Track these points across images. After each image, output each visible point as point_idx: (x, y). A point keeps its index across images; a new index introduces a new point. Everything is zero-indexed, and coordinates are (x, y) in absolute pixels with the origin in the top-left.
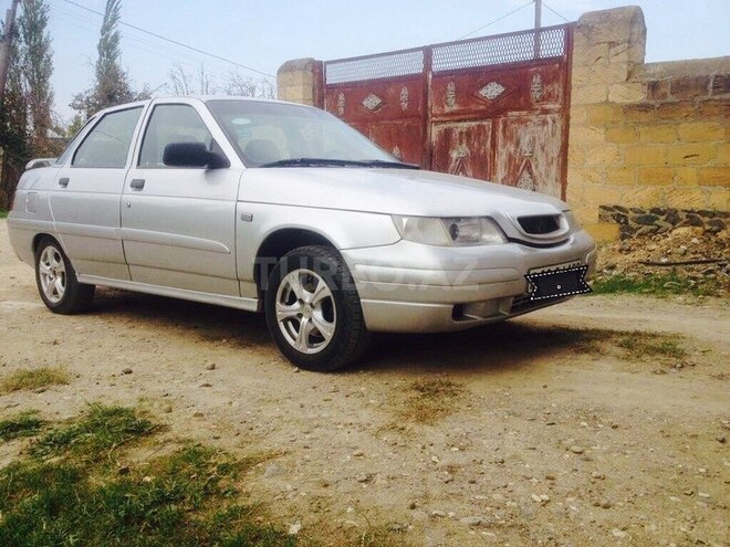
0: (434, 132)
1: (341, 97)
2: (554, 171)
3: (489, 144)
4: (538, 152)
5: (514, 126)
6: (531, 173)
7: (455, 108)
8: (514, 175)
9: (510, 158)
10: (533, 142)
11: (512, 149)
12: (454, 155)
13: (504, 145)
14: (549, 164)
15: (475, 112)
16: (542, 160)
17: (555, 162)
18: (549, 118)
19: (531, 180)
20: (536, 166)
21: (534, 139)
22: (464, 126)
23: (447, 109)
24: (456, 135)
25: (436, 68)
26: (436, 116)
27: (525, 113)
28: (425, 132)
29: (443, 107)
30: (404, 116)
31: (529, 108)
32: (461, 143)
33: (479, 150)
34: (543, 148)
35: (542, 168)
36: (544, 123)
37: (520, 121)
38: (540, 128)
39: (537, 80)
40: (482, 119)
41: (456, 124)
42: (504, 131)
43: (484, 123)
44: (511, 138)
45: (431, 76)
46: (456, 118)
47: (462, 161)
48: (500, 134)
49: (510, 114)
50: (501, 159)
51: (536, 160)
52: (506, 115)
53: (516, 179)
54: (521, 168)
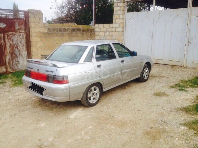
2: (25, 48)
4: (19, 43)
5: (11, 36)
6: (18, 49)
8: (13, 50)
9: (11, 45)
10: (17, 40)
11: (11, 42)
13: (8, 42)
14: (23, 46)
16: (21, 45)
17: (24, 46)
18: (21, 34)
19: (18, 51)
20: (19, 47)
21: (18, 40)
27: (14, 32)
34: (20, 42)
35: (21, 47)
36: (20, 35)
37: (12, 34)
38: (19, 37)
39: (17, 24)
42: (8, 37)
44: (10, 39)
48: (6, 38)
49: (9, 32)
50: (8, 45)
51: (19, 45)
52: (8, 33)
53: (14, 51)
54: (15, 48)
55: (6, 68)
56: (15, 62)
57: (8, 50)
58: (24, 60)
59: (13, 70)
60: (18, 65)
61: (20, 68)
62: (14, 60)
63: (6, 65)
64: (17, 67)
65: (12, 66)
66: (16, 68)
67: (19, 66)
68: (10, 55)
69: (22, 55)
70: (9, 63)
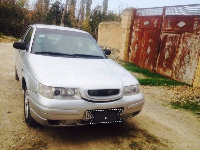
0: (162, 35)
1: (139, 20)
3: (178, 42)
4: (193, 48)
5: (186, 37)
6: (189, 55)
7: (170, 28)
8: (184, 54)
9: (184, 48)
11: (185, 45)
12: (167, 44)
13: (182, 44)
14: (195, 53)
15: (175, 31)
16: (193, 51)
17: (198, 53)
18: (198, 36)
19: (189, 57)
20: (191, 53)
21: (192, 43)
22: (171, 35)
23: (167, 29)
24: (168, 37)
25: (166, 14)
26: (163, 30)
27: (190, 33)
28: (160, 35)
29: (166, 28)
30: (155, 29)
31: (192, 32)
32: (169, 41)
33: (174, 44)
34: (194, 47)
35: (193, 54)
36: (196, 38)
37: (189, 36)
38: (195, 40)
39: (196, 22)
40: (177, 33)
41: (169, 34)
42: (183, 39)
43: (178, 35)
44: (185, 42)
45: (164, 17)
46: (169, 32)
47: (169, 46)
48: (182, 39)
49: (186, 33)
50: (181, 48)
51: (192, 51)
52: (184, 33)
53: (184, 56)
54: (186, 53)
55: (172, 73)
56: (181, 70)
57: (180, 53)
58: (191, 72)
59: (177, 78)
60: (183, 75)
61: (184, 80)
62: (182, 67)
63: (172, 70)
64: (182, 77)
65: (177, 73)
66: (180, 77)
67: (184, 77)
68: (179, 60)
69: (191, 65)
70: (176, 69)
